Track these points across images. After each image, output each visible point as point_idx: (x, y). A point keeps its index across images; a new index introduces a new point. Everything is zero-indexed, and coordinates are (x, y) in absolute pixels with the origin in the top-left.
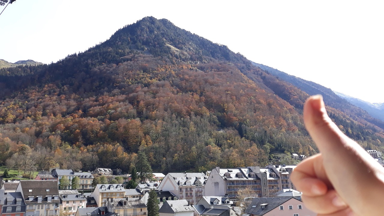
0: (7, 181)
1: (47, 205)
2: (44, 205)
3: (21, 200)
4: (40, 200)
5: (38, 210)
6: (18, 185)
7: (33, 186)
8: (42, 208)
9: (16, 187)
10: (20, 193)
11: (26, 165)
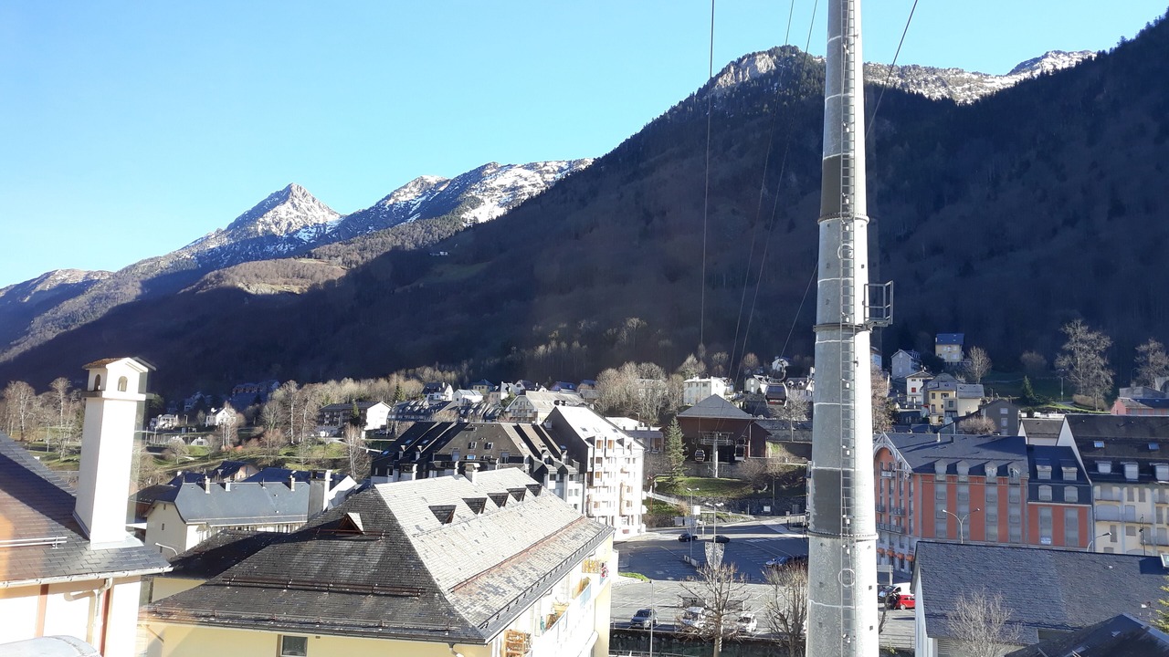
0: (1030, 415)
1: (1156, 491)
2: (1148, 491)
3: (1075, 469)
4: (1132, 471)
5: (1130, 503)
6: (1059, 425)
7: (1106, 433)
8: (1142, 499)
9: (1055, 430)
10: (1069, 449)
11: (1078, 369)
